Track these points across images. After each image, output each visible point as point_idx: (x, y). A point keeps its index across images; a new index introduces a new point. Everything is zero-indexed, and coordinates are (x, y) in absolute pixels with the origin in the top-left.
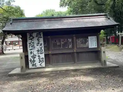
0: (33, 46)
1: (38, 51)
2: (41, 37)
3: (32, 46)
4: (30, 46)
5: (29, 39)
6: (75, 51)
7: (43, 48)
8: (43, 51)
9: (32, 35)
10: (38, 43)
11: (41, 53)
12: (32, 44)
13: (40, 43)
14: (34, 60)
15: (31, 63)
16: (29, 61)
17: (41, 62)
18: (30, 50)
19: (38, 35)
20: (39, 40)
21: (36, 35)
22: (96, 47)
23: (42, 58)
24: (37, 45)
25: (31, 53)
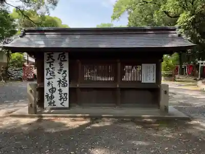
0: (52, 74)
1: (60, 82)
2: (66, 61)
3: (50, 74)
4: (47, 73)
5: (47, 63)
6: (118, 86)
7: (67, 78)
8: (68, 83)
9: (52, 56)
10: (61, 70)
11: (64, 86)
12: (51, 70)
13: (64, 69)
14: (52, 96)
15: (48, 101)
16: (45, 97)
17: (62, 100)
18: (48, 79)
19: (62, 57)
20: (62, 65)
21: (58, 57)
22: (155, 82)
23: (64, 94)
24: (58, 73)
25: (49, 84)
